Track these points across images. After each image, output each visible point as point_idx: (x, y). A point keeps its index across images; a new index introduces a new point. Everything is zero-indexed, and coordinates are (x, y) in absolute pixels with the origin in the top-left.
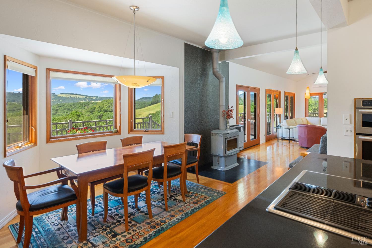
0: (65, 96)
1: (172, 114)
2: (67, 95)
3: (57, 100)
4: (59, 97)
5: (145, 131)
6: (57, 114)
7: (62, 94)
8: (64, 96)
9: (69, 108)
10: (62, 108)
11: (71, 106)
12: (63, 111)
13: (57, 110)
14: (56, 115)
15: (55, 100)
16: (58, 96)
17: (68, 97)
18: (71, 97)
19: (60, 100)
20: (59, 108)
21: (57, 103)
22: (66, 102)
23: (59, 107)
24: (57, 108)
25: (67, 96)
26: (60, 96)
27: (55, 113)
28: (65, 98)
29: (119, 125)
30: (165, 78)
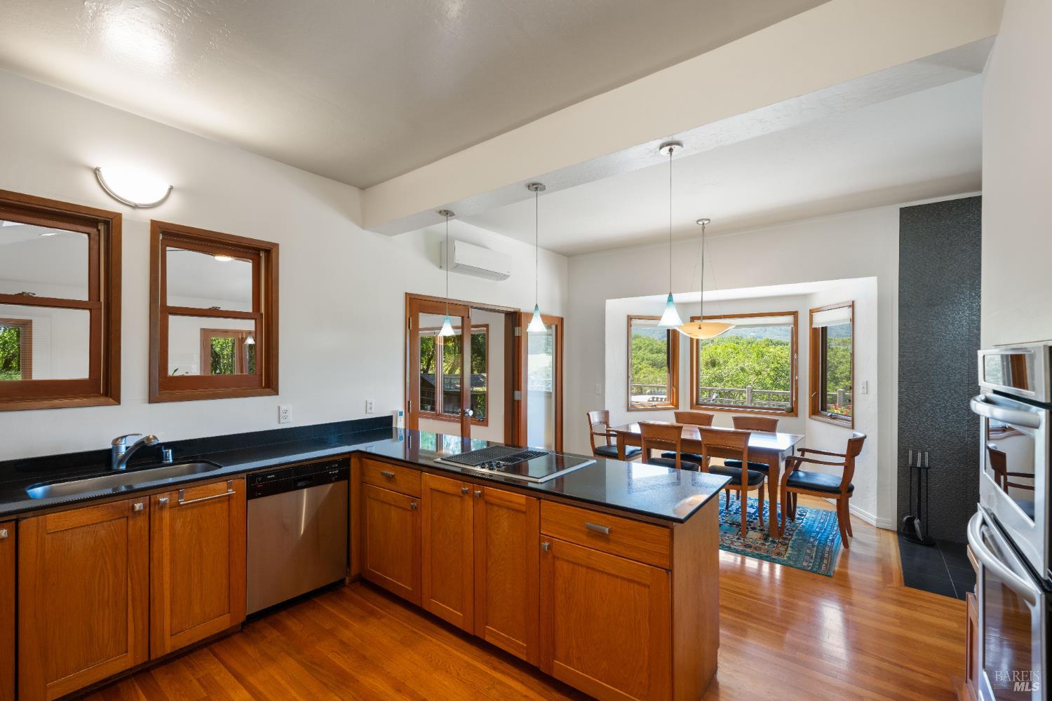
1: (865, 386)
5: (831, 417)
29: (794, 399)
30: (855, 303)
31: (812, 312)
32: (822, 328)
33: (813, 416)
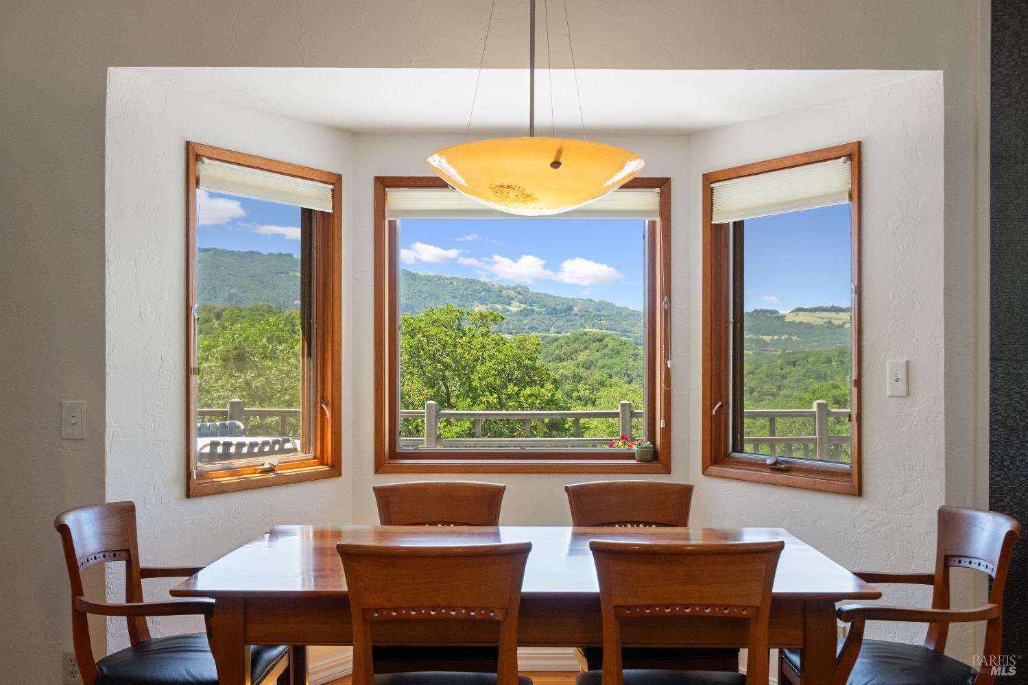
0: (809, 322)
1: (902, 375)
2: (818, 314)
3: (783, 338)
4: (790, 322)
5: (775, 467)
6: (782, 393)
7: (800, 313)
8: (805, 321)
9: (823, 368)
10: (799, 369)
11: (829, 361)
12: (801, 383)
13: (784, 377)
14: (777, 399)
15: (776, 337)
16: (787, 320)
17: (820, 322)
18: (830, 322)
19: (795, 338)
20: (788, 369)
21: (784, 351)
22: (815, 344)
23: (788, 363)
24: (782, 369)
25: (816, 319)
26: (794, 322)
27: (775, 390)
28: (810, 326)
29: (660, 424)
30: (865, 151)
31: (709, 180)
32: (735, 223)
33: (715, 469)
